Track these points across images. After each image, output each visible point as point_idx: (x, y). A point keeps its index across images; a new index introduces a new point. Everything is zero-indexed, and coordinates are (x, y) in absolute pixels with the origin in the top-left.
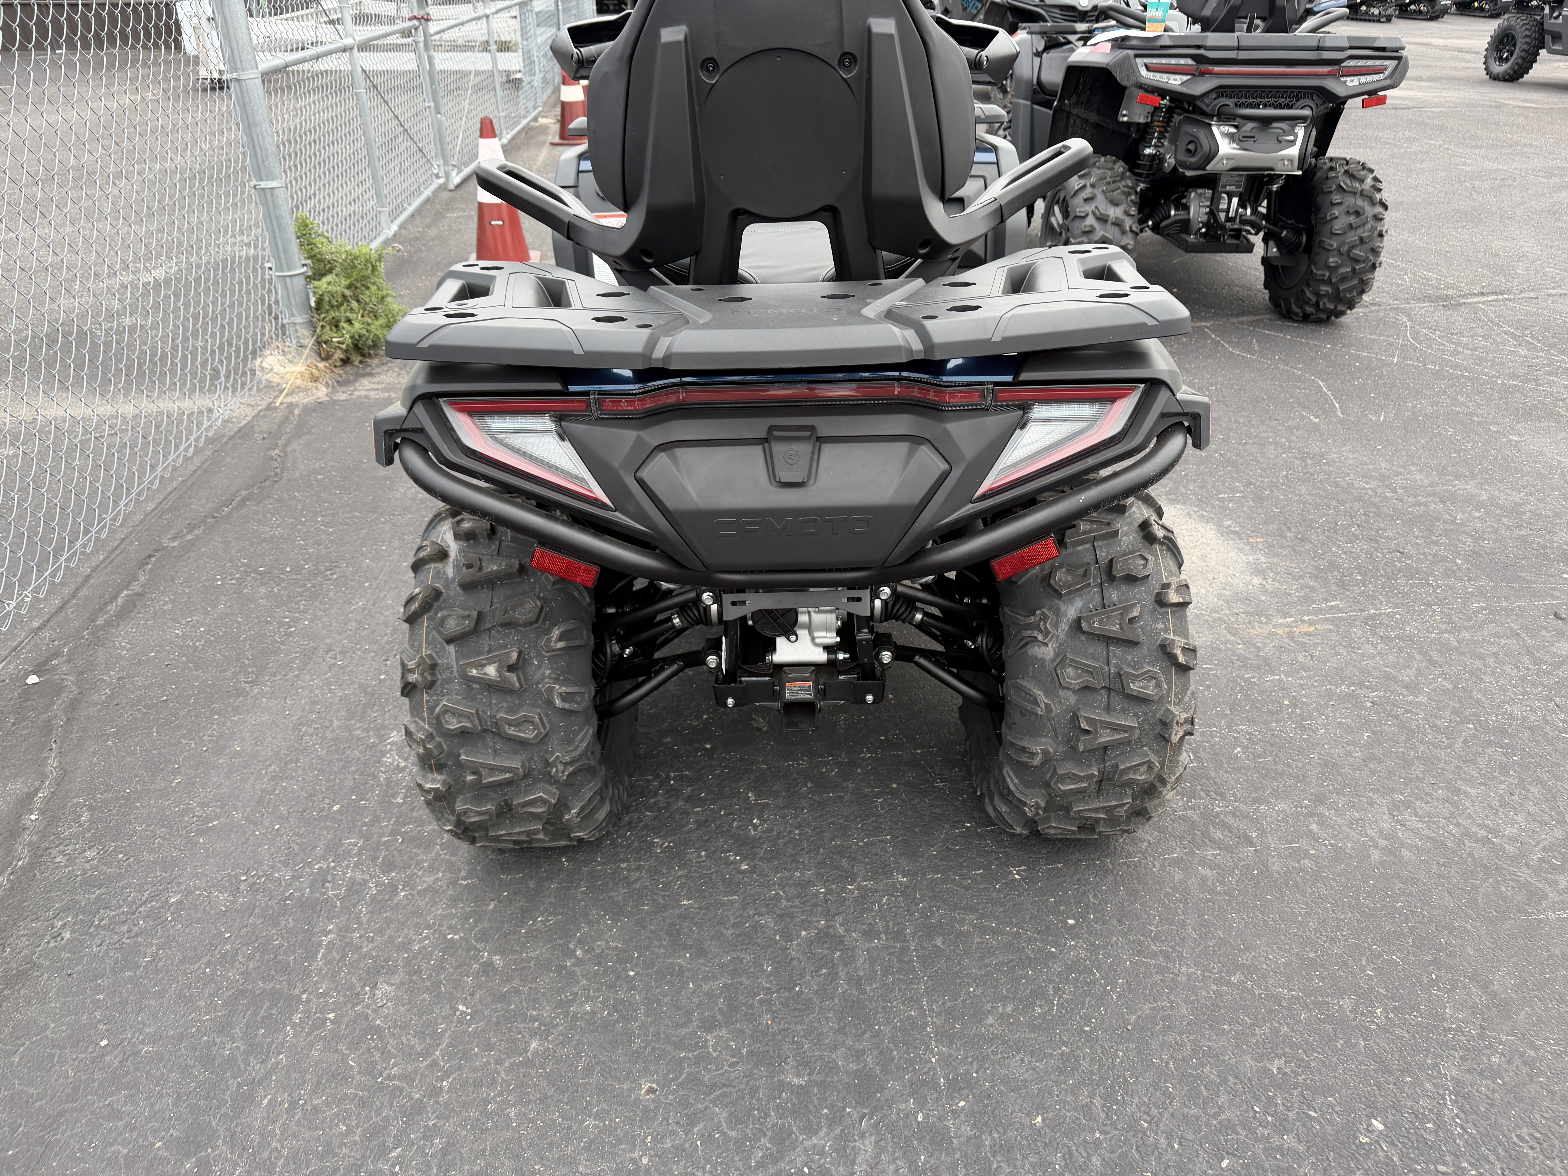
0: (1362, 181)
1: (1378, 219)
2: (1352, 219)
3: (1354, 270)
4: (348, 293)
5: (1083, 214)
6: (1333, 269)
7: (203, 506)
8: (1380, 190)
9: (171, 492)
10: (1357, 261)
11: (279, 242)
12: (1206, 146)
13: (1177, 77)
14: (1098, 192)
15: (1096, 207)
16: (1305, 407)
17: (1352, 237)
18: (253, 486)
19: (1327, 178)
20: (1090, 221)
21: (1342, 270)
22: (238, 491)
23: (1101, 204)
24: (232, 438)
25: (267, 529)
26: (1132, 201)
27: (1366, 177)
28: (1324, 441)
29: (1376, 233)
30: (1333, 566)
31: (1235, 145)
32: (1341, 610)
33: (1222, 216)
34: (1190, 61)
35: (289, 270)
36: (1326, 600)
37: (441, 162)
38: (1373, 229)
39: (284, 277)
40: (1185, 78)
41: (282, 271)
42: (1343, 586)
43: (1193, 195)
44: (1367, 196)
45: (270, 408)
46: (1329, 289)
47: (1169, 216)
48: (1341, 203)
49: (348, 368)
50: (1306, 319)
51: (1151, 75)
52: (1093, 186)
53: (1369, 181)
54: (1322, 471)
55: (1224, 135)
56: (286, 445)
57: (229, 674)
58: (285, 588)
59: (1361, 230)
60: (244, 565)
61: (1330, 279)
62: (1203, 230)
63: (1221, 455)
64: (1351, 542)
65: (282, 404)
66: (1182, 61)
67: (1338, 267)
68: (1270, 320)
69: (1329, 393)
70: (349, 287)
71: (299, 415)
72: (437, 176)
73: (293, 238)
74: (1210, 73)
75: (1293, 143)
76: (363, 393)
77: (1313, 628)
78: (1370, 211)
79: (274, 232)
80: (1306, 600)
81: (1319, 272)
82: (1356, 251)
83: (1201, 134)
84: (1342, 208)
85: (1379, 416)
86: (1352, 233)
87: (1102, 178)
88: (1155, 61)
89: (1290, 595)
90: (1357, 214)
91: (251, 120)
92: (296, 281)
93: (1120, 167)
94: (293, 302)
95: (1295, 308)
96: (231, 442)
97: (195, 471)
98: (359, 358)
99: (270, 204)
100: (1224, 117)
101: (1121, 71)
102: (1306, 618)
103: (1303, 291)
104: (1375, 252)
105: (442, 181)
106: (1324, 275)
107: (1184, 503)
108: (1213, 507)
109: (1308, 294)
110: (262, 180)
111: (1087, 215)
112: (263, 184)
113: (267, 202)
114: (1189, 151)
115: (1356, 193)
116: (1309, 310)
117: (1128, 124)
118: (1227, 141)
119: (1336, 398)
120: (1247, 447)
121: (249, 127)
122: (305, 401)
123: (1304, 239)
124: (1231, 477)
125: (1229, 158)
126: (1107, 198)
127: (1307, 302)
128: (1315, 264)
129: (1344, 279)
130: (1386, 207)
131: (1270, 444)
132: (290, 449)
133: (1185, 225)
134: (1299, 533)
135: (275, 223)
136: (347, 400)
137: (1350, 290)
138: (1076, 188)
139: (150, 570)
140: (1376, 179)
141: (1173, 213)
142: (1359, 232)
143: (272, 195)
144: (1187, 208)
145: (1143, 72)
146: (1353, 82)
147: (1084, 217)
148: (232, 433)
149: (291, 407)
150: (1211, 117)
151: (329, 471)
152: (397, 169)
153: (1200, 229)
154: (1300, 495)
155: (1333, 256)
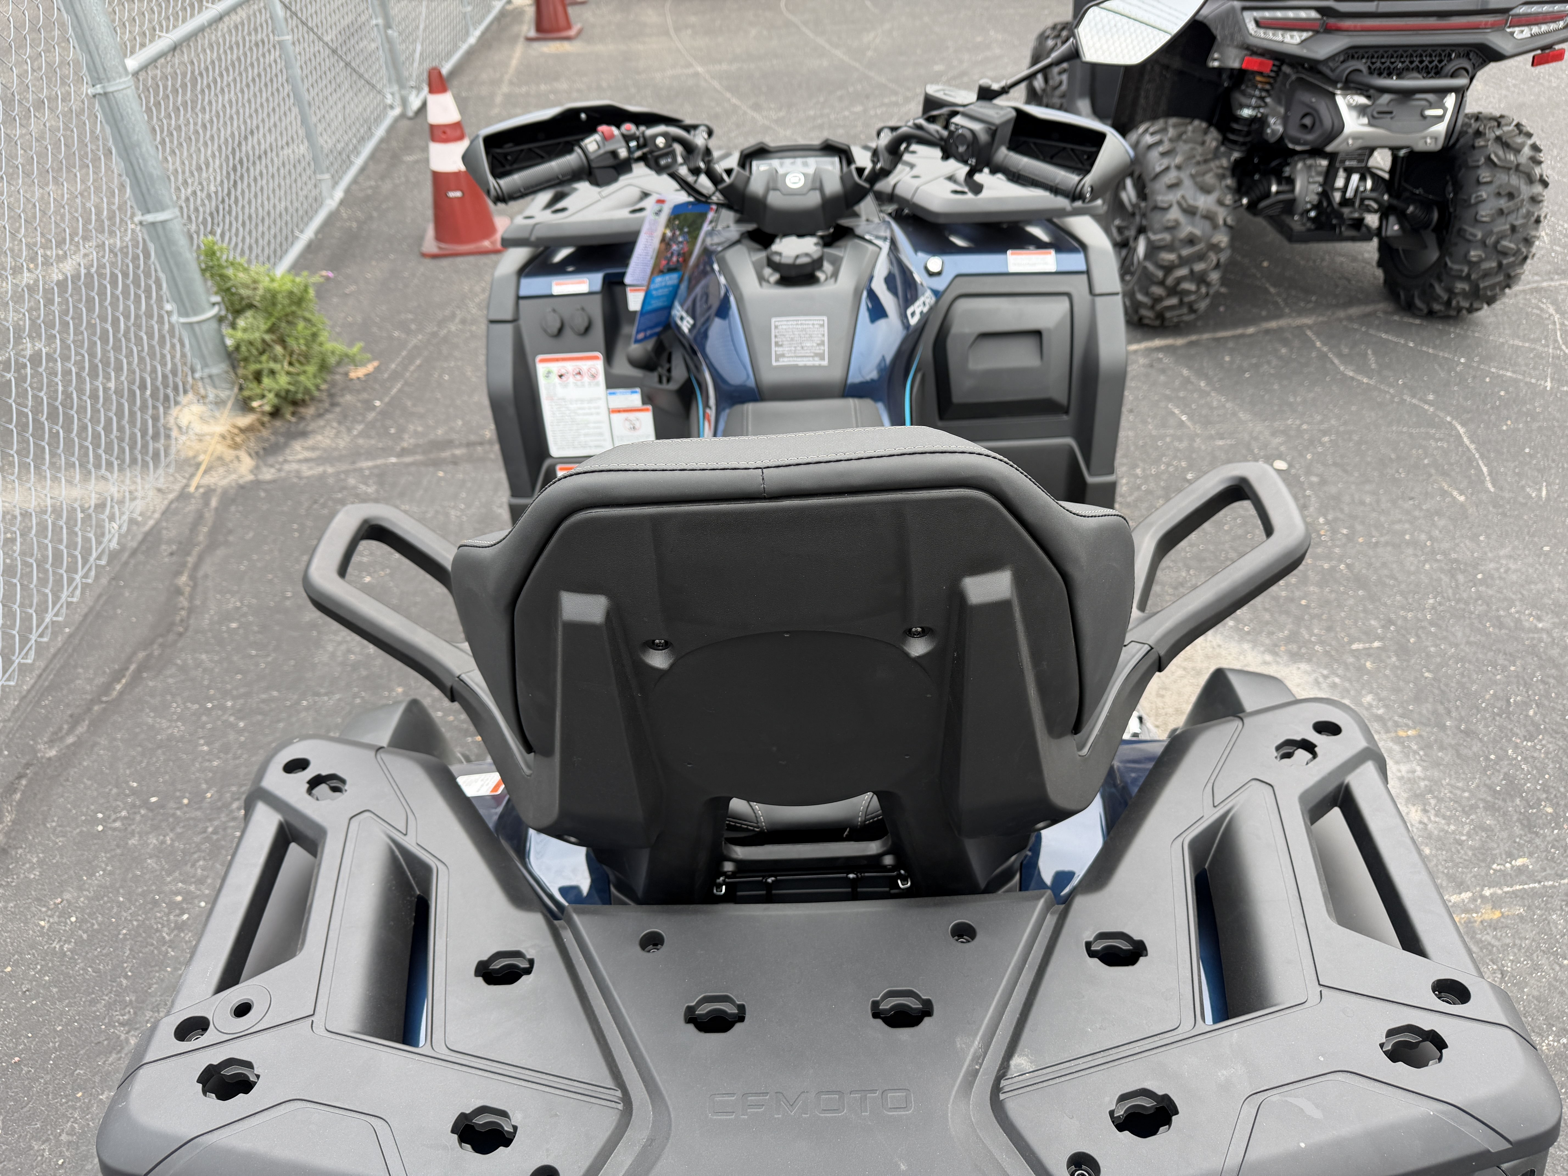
0: (1517, 151)
1: (1535, 200)
2: (1503, 203)
3: (1500, 265)
4: (267, 337)
5: (1165, 205)
6: (1472, 265)
7: (90, 681)
8: (1540, 163)
9: (55, 656)
10: (1505, 254)
11: (180, 284)
12: (1327, 122)
13: (1295, 33)
14: (1184, 175)
15: (1183, 197)
16: (1445, 474)
17: (1503, 226)
18: (152, 643)
19: (1473, 147)
20: (1175, 214)
21: (1486, 265)
22: (134, 653)
23: (1189, 193)
24: (134, 553)
25: (165, 723)
26: (1228, 187)
27: (1523, 145)
28: (1474, 538)
29: (1533, 219)
30: (1513, 788)
31: (1365, 120)
32: (1532, 878)
33: (1337, 196)
34: (1313, 14)
35: (195, 314)
36: (1511, 856)
37: (395, 88)
38: (1529, 214)
39: (191, 324)
40: (1305, 35)
41: (187, 315)
42: (1529, 825)
43: (1300, 165)
44: (1524, 173)
45: (183, 496)
46: (1466, 287)
47: (1268, 194)
48: (1490, 183)
49: (278, 423)
50: (1431, 314)
51: (1261, 33)
52: (1179, 168)
53: (1527, 151)
54: (1480, 597)
55: (1350, 106)
56: (196, 566)
57: (101, 1006)
58: (179, 837)
59: (1514, 216)
60: (134, 792)
61: (1468, 276)
62: (1313, 214)
63: (1348, 566)
64: (1531, 738)
65: (197, 488)
66: (1303, 14)
67: (1481, 260)
68: (1386, 313)
69: (1472, 447)
70: (271, 330)
71: (217, 509)
72: (392, 107)
73: (197, 276)
74: (1338, 30)
75: (1441, 118)
76: (295, 466)
77: (1497, 915)
78: (1526, 191)
79: (171, 271)
80: (1484, 856)
81: (1456, 267)
82: (1505, 243)
83: (1322, 107)
84: (1492, 189)
85: (1540, 490)
86: (1502, 220)
87: (1190, 157)
88: (1267, 14)
89: (1460, 843)
90: (1511, 196)
91: (127, 141)
92: (205, 326)
93: (1213, 138)
94: (206, 352)
95: (1418, 303)
96: (133, 562)
97: (86, 616)
98: (291, 409)
99: (163, 239)
100: (1351, 85)
101: (1223, 28)
102: (1487, 892)
103: (1432, 286)
104: (1528, 242)
105: (397, 111)
106: (1462, 271)
107: (1309, 661)
108: (1347, 667)
109: (1439, 290)
110: (149, 212)
111: (1170, 206)
112: (150, 218)
113: (159, 238)
114: (1304, 126)
115: (1509, 169)
116: (1437, 307)
117: (1219, 71)
118: (1354, 114)
119: (1482, 456)
120: (1380, 550)
121: (126, 149)
122: (224, 482)
123: (1436, 216)
124: (1365, 611)
125: (1356, 137)
126: (1196, 183)
127: (1437, 299)
128: (1451, 255)
129: (1486, 275)
130: (1545, 184)
131: (1408, 543)
132: (200, 574)
133: (1289, 206)
134: (1462, 719)
135: (172, 262)
136: (273, 481)
137: (1492, 287)
138: (1158, 169)
139: (20, 803)
140: (1535, 148)
141: (1274, 188)
142: (1511, 218)
143: (164, 229)
144: (1291, 181)
145: (1251, 27)
146: (1522, 33)
147: (1166, 209)
148: (134, 544)
149: (209, 492)
150: (1334, 83)
151: (245, 615)
152: (340, 117)
153: (1308, 211)
154: (1457, 645)
155: (1475, 249)
